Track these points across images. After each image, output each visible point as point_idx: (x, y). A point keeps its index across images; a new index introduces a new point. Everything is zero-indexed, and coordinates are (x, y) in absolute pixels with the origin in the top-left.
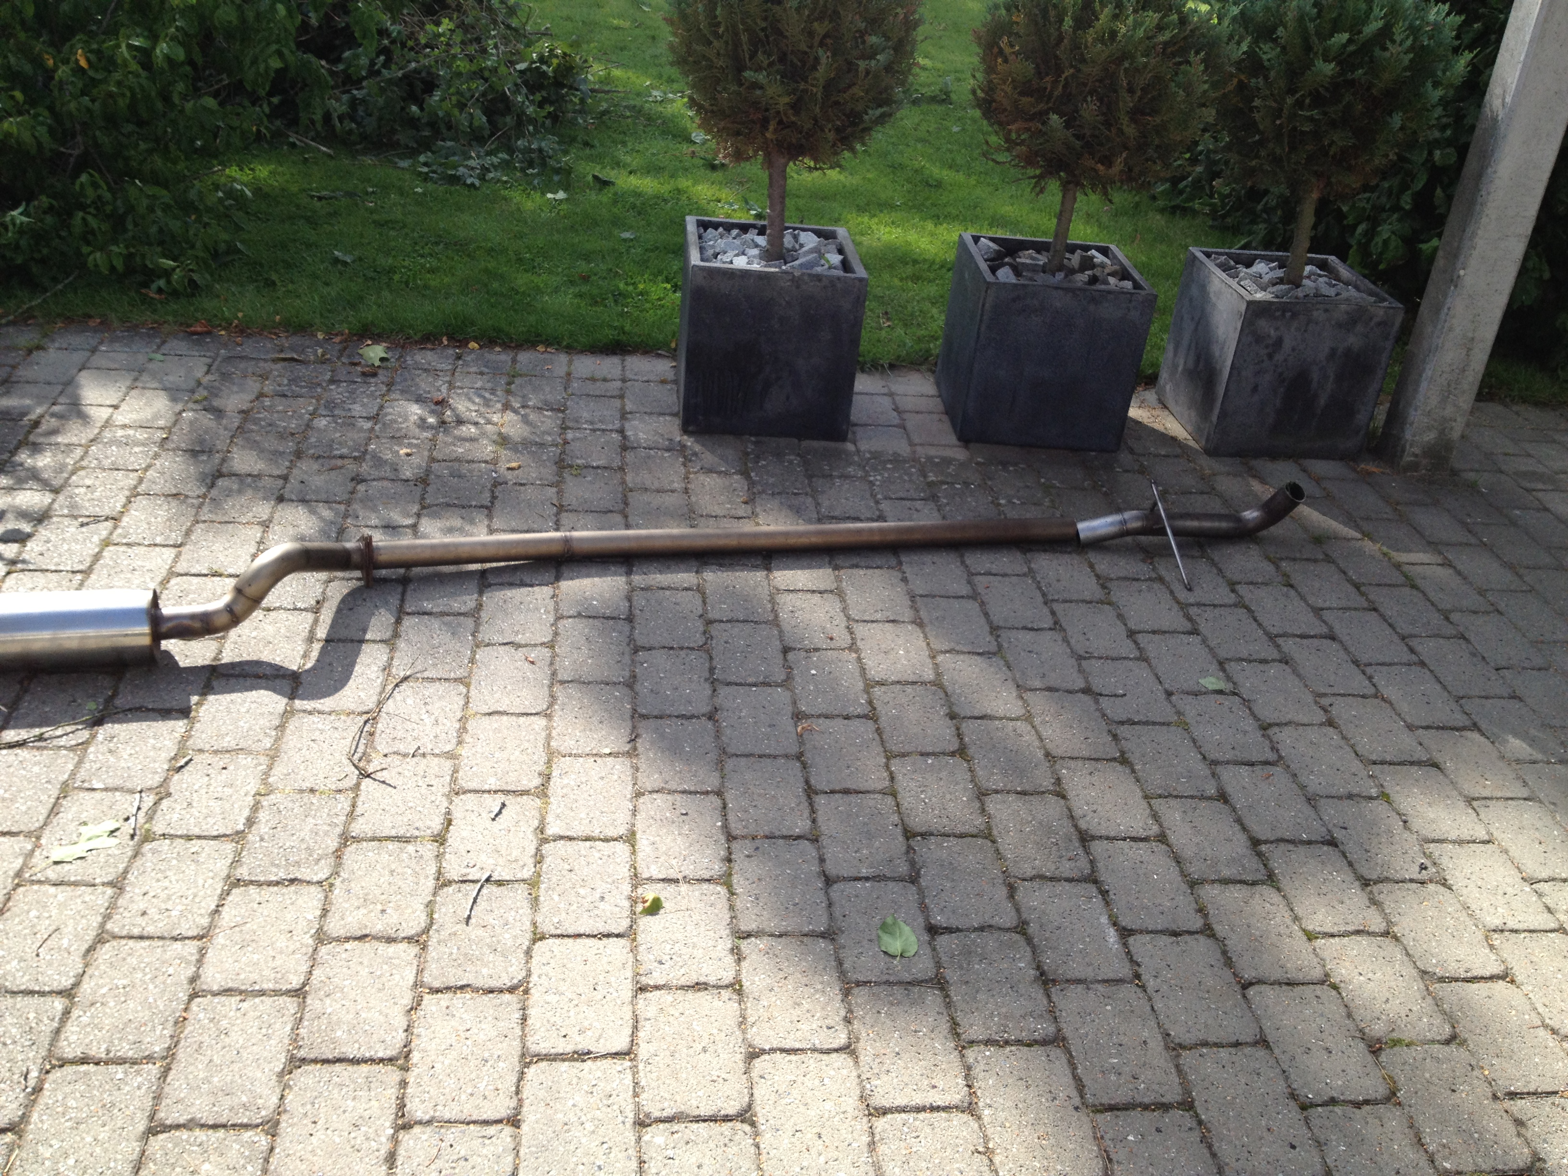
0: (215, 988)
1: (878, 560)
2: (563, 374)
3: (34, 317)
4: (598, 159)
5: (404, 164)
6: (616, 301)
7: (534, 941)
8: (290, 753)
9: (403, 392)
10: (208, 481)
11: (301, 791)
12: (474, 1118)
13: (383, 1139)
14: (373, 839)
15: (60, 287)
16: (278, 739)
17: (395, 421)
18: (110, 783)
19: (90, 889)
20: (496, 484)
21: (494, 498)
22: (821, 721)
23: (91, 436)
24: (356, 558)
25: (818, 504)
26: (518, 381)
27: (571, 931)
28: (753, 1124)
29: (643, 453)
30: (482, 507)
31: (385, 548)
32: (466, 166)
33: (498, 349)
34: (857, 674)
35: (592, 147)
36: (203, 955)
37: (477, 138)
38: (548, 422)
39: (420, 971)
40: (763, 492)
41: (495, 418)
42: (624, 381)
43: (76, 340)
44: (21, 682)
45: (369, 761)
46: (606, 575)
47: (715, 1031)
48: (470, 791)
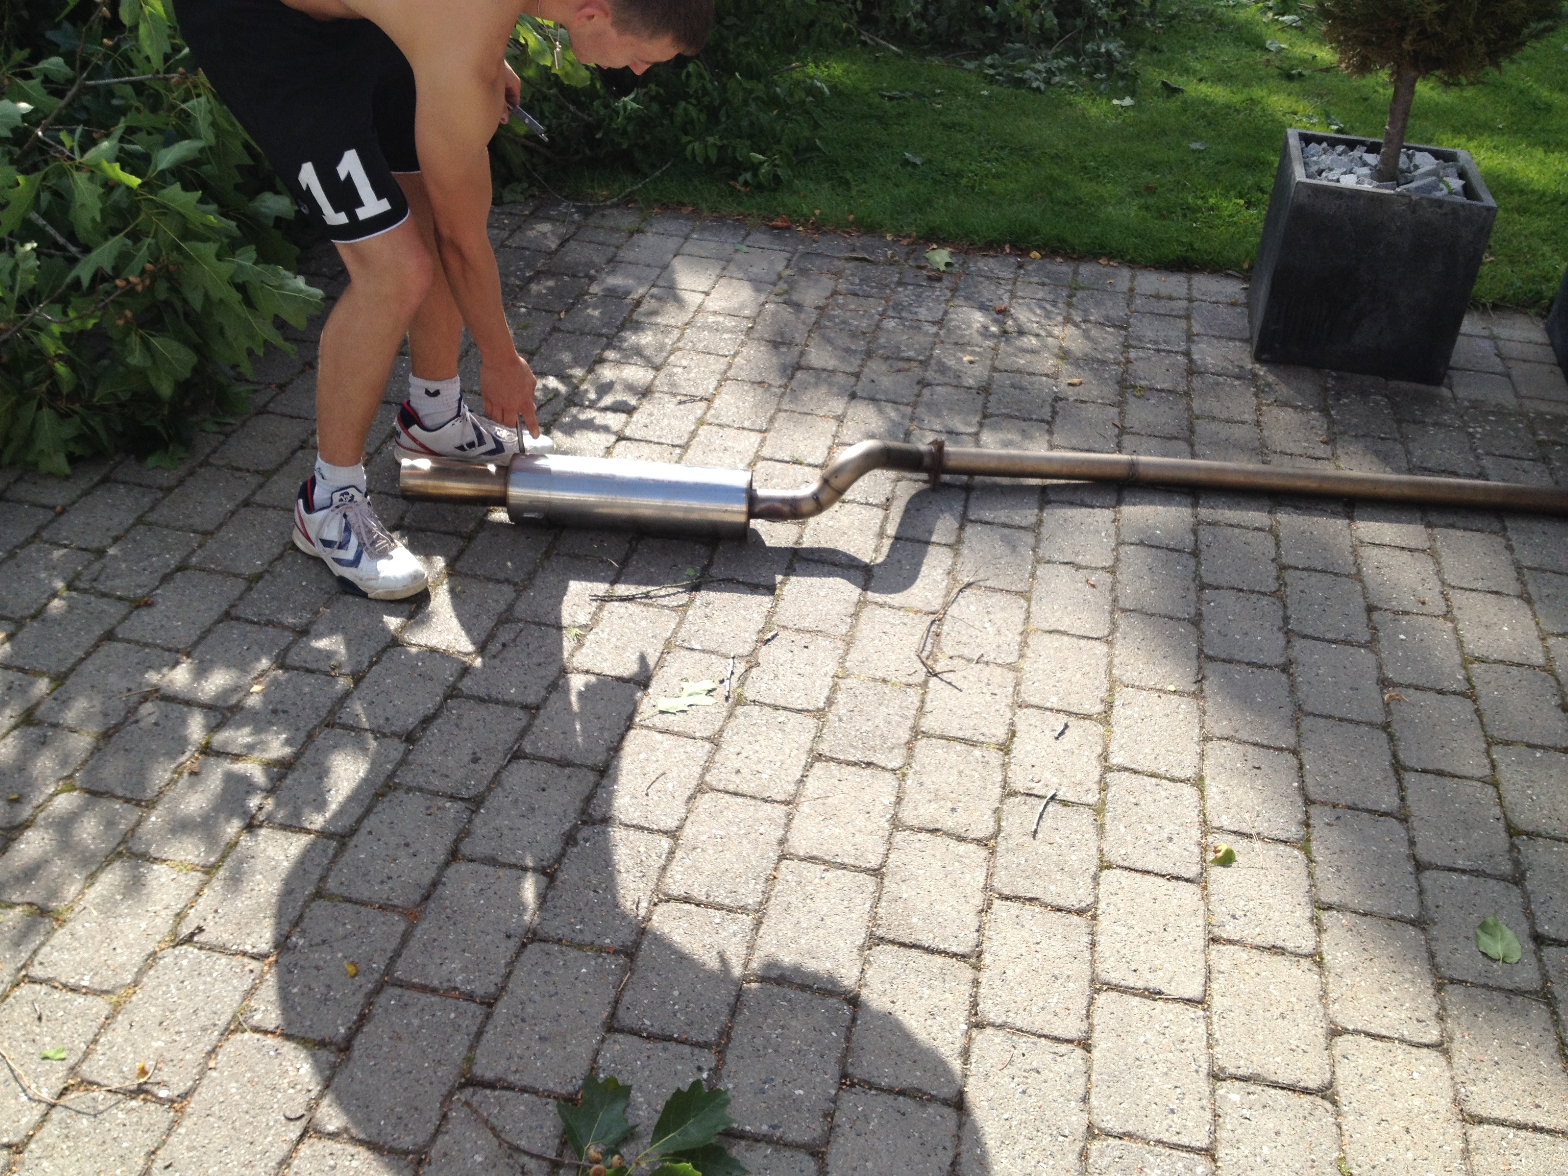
0: (801, 853)
1: (1479, 523)
2: (1125, 289)
3: (635, 201)
4: (1167, 65)
5: (971, 65)
6: (1185, 216)
7: (1101, 869)
8: (865, 642)
9: (967, 298)
10: (789, 372)
11: (875, 680)
12: (1045, 1032)
13: (958, 1034)
14: (942, 737)
15: (658, 173)
16: (852, 627)
17: (959, 328)
18: (707, 645)
19: (691, 741)
20: (1057, 399)
21: (1054, 413)
22: (1411, 691)
23: (686, 320)
24: (927, 461)
25: (1408, 453)
26: (1080, 294)
27: (1138, 866)
28: (1334, 1103)
29: (1211, 379)
30: (1042, 421)
31: (955, 454)
32: (1033, 69)
33: (1059, 260)
34: (1453, 646)
35: (1161, 52)
36: (790, 820)
37: (1045, 39)
38: (1110, 338)
39: (990, 875)
40: (1344, 433)
41: (1057, 331)
42: (1190, 300)
43: (671, 226)
44: (630, 542)
45: (936, 661)
46: (1170, 504)
47: (1294, 1000)
48: (1033, 706)
